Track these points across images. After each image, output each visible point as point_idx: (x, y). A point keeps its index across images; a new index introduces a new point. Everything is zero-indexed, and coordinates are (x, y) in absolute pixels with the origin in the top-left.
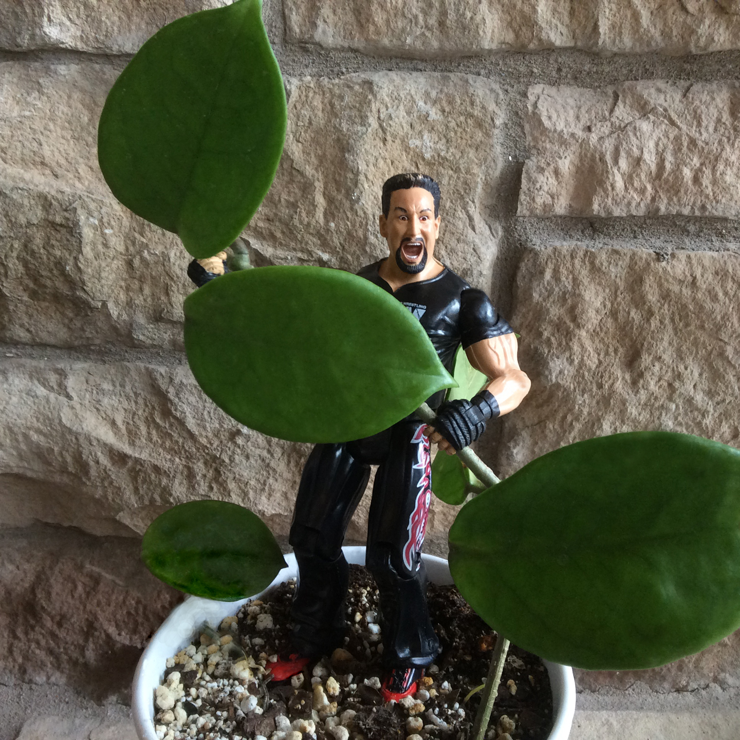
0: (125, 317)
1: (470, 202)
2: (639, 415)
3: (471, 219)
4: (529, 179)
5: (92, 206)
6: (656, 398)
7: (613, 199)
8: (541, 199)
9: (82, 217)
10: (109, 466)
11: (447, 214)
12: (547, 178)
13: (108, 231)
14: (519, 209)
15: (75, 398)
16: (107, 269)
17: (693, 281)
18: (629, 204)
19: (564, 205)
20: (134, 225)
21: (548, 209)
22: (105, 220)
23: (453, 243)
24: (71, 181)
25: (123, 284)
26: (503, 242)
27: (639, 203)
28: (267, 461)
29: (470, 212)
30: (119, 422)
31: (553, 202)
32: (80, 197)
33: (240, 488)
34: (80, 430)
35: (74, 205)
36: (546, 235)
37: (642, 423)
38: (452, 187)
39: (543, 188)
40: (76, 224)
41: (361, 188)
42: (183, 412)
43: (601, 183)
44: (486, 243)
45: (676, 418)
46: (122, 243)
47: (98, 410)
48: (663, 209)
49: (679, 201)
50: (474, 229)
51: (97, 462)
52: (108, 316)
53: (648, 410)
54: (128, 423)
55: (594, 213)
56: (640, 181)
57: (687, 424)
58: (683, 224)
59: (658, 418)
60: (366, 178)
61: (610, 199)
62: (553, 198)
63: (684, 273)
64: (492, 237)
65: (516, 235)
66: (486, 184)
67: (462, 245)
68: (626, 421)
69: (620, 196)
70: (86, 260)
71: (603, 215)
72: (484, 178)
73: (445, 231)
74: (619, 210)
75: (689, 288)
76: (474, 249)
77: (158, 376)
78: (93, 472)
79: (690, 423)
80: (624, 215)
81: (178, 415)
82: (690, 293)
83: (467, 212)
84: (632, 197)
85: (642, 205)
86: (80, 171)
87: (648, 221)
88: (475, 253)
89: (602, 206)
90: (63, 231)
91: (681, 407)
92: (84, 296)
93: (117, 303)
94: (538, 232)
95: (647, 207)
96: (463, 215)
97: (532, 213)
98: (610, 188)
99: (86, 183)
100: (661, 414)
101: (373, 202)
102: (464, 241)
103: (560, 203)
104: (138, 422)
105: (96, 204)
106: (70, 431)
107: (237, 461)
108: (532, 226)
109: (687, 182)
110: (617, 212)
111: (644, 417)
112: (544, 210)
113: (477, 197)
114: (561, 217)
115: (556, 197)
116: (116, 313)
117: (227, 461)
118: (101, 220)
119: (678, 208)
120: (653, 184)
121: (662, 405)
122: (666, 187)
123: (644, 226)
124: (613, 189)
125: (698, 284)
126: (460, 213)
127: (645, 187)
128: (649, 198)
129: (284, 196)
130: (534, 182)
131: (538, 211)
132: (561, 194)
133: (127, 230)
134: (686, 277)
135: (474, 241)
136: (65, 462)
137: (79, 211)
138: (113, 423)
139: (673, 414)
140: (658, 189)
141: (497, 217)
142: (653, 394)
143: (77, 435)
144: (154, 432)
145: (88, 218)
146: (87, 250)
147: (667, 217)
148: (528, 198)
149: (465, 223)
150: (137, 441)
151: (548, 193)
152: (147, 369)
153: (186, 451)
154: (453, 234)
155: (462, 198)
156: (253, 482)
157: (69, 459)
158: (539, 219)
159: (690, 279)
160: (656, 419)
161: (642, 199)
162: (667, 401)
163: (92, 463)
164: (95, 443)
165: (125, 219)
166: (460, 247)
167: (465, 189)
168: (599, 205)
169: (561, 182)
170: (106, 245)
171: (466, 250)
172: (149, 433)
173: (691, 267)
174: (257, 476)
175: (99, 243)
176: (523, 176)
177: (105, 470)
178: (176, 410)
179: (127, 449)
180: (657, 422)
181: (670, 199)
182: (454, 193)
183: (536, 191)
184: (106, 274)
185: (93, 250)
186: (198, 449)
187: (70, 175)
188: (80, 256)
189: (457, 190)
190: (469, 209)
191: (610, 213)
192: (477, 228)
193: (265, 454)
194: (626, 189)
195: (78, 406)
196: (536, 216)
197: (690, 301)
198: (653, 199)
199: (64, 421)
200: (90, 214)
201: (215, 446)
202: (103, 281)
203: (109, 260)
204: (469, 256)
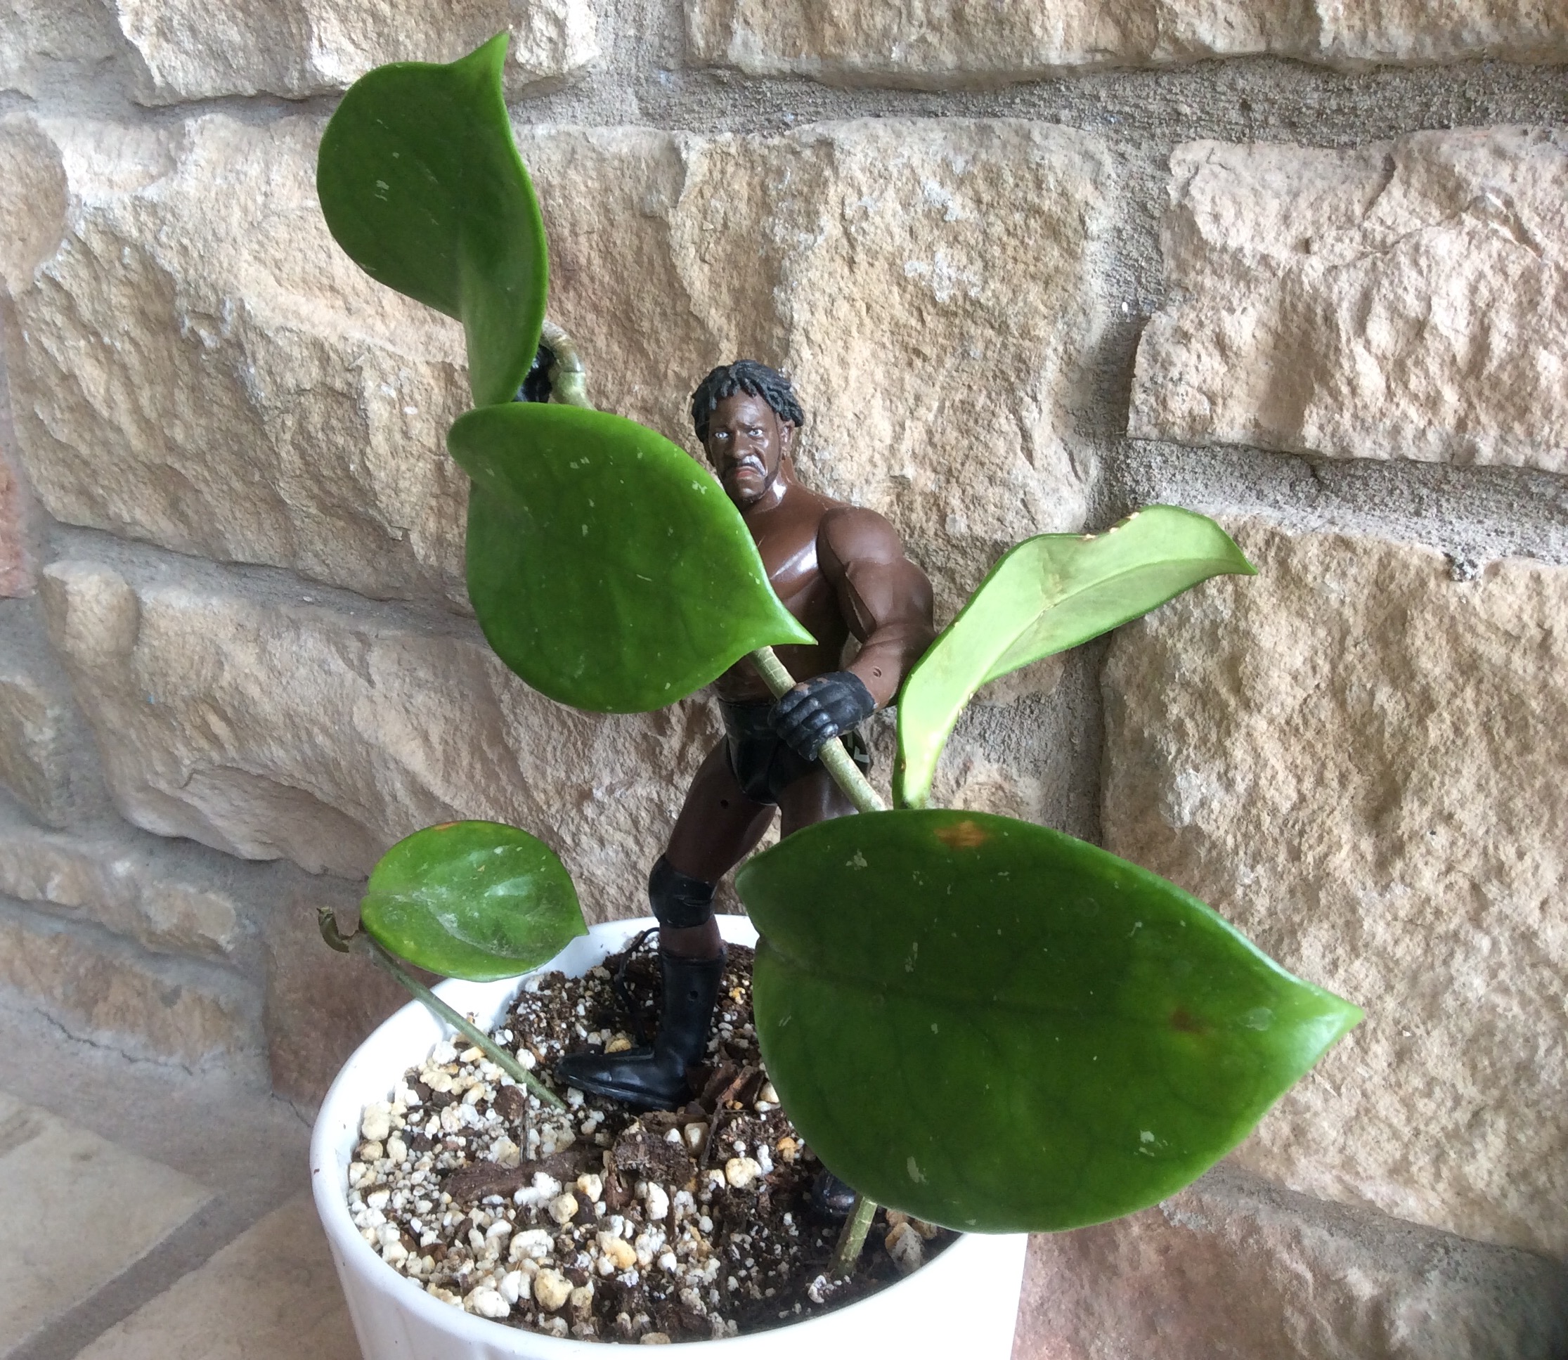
0: (433, 560)
1: (1028, 400)
2: (1396, 942)
3: (1026, 436)
4: (1154, 357)
5: (387, 364)
6: (1438, 913)
7: (1355, 416)
8: (1183, 403)
9: (370, 383)
10: (412, 809)
11: (976, 422)
12: (1199, 357)
13: (410, 411)
14: (1132, 423)
15: (379, 685)
16: (408, 475)
17: (1545, 639)
18: (1396, 431)
19: (1240, 420)
20: (449, 402)
21: (1199, 428)
22: (406, 390)
23: (980, 486)
24: (370, 321)
25: (434, 503)
26: (1101, 493)
27: (1424, 431)
28: (634, 858)
29: (1028, 423)
30: (435, 739)
31: (1212, 411)
32: (369, 349)
33: (592, 895)
34: (372, 741)
35: (359, 362)
36: (1199, 485)
37: (1404, 964)
38: (992, 364)
39: (1186, 377)
40: (360, 394)
41: (796, 357)
42: (517, 740)
43: (1324, 376)
44: (1056, 490)
45: (1493, 974)
46: (433, 432)
47: (407, 711)
48: (1486, 451)
49: (1530, 434)
50: (1030, 456)
51: (395, 798)
52: (412, 555)
53: (1419, 937)
54: (446, 742)
55: (1308, 445)
56: (1427, 375)
57: (1521, 993)
58: (1550, 492)
59: (1446, 963)
60: (808, 337)
61: (1347, 415)
62: (1213, 403)
63: (1519, 618)
64: (1073, 479)
65: (1128, 479)
66: (1068, 360)
67: (998, 490)
68: (1362, 950)
69: (1374, 409)
70: (377, 456)
71: (1329, 450)
72: (1061, 349)
73: (967, 456)
74: (1369, 444)
75: (1531, 657)
76: (1023, 501)
77: (491, 671)
78: (390, 811)
79: (1531, 993)
80: (1384, 455)
81: (511, 742)
82: (1531, 669)
83: (1020, 420)
84: (1405, 415)
85: (1431, 436)
86: (385, 303)
87: (1453, 477)
88: (1024, 512)
89: (1329, 429)
90: (347, 404)
91: (1505, 950)
92: (379, 517)
93: (422, 533)
94: (1179, 477)
95: (1447, 443)
96: (1009, 427)
97: (1165, 435)
98: (1345, 390)
99: (392, 326)
100: (1452, 954)
101: (817, 388)
102: (1004, 483)
103: (1228, 415)
104: (460, 744)
105: (392, 363)
106: (362, 741)
107: (585, 846)
108: (1165, 462)
109: (1549, 389)
110: (1363, 447)
111: (1408, 951)
112: (1191, 428)
113: (1045, 388)
114: (1235, 447)
115: (1220, 401)
116: (422, 552)
117: (569, 840)
118: (400, 391)
119: (1528, 451)
120: (1461, 386)
121: (1456, 934)
122: (1495, 399)
123: (1446, 487)
124: (1354, 391)
125: (1555, 650)
126: (1003, 421)
127: (1438, 392)
128: (1450, 421)
129: (674, 366)
130: (1166, 365)
131: (1177, 430)
132: (1231, 395)
133: (439, 411)
134: (1524, 627)
135: (1024, 486)
136: (355, 785)
137: (367, 373)
138: (426, 738)
139: (1486, 960)
140: (1475, 401)
141: (1091, 436)
142: (1428, 900)
143: (368, 745)
144: (478, 766)
145: (379, 386)
146: (378, 440)
147: (1501, 471)
148: (1152, 400)
149: (1011, 443)
150: (453, 774)
151: (1200, 390)
152: (478, 654)
153: (514, 809)
154: (982, 464)
155: (1011, 390)
156: (612, 891)
157: (360, 784)
158: (1183, 446)
159: (1534, 632)
160: (1438, 963)
161: (1430, 423)
162: (1468, 926)
163: (388, 798)
164: (392, 765)
165: (436, 390)
166: (993, 494)
167: (1018, 371)
168: (1321, 428)
169: (1234, 366)
170: (406, 435)
171: (1006, 501)
172: (471, 765)
173: (1542, 604)
174: (620, 881)
175: (396, 428)
176: (1139, 349)
177: (406, 813)
178: (508, 733)
179: (437, 787)
180: (1440, 970)
181: (1505, 429)
182: (995, 377)
183: (1170, 385)
184: (407, 484)
185: (387, 440)
186: (530, 809)
187: (370, 310)
188: (368, 450)
189: (1002, 372)
190: (1024, 413)
191: (1345, 449)
192: (1037, 455)
193: (630, 843)
194: (1390, 394)
195: (380, 700)
196: (1174, 440)
197: (1532, 689)
198: (1461, 425)
199: (355, 719)
200: (383, 377)
201: (553, 810)
202: (403, 496)
203: (412, 460)
204: (1010, 516)
